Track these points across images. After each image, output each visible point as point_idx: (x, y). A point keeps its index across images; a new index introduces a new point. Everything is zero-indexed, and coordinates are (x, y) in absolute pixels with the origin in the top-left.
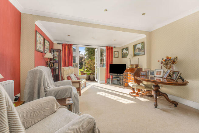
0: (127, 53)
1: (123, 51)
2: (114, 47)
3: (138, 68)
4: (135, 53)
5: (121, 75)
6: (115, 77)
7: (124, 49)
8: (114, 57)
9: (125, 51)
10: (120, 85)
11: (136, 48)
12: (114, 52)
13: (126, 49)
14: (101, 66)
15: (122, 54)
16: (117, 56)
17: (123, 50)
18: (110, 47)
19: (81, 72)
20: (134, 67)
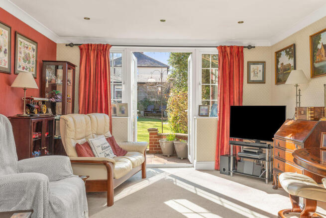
0: (292, 65)
1: (281, 60)
2: (250, 47)
3: (322, 120)
4: (317, 65)
5: (268, 143)
6: (245, 152)
7: (283, 53)
8: (249, 82)
9: (285, 60)
10: (264, 181)
11: (319, 46)
12: (249, 63)
13: (287, 53)
14: (204, 112)
15: (277, 69)
16: (260, 78)
17: (278, 54)
18: (231, 47)
19: (149, 130)
20: (308, 117)
